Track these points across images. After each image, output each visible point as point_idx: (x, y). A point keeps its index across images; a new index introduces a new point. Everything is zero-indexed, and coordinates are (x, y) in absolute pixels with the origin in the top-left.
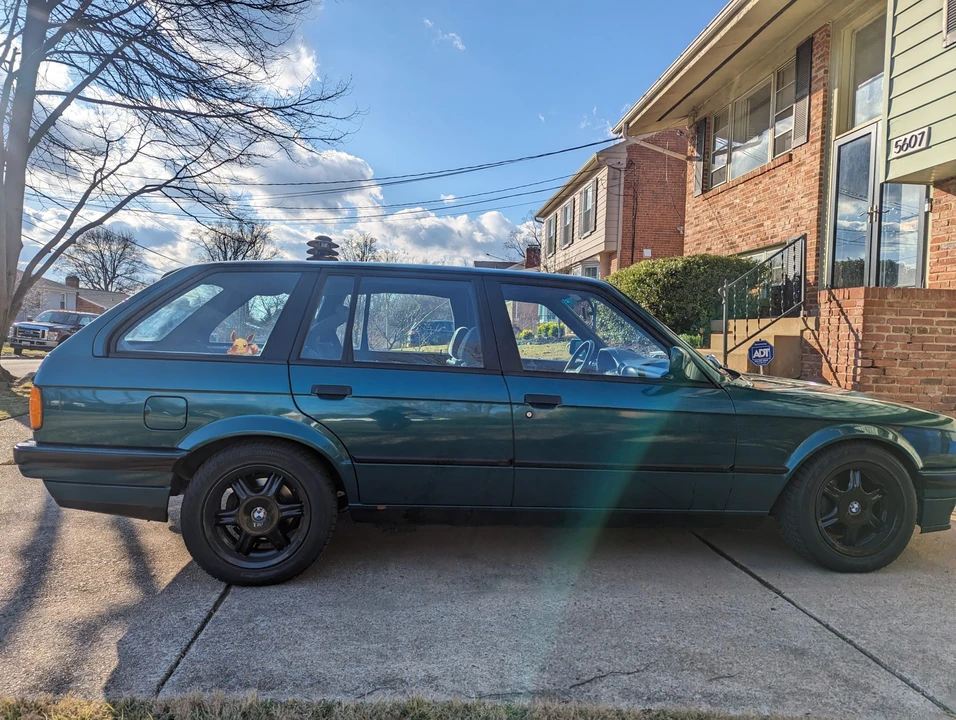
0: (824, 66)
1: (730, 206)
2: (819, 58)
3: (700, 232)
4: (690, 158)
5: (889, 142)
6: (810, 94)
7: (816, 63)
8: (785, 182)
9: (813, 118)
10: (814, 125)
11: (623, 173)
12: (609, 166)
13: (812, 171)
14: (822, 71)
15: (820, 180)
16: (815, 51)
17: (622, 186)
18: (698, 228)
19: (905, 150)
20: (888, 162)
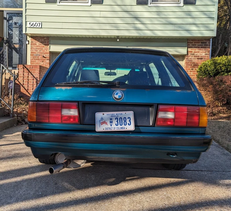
5: (26, 22)
19: (33, 26)
20: (26, 28)
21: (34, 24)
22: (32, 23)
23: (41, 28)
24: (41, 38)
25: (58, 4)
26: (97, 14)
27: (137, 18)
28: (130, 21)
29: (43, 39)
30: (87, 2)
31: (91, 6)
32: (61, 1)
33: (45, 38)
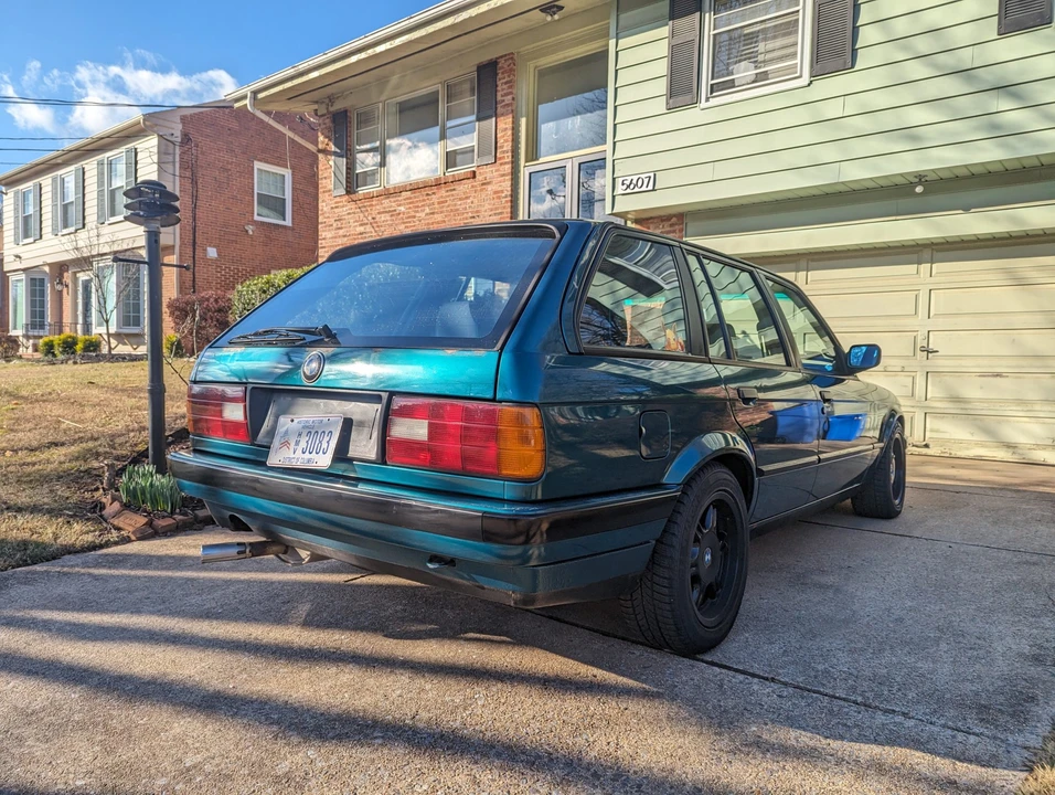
0: (511, 93)
1: (392, 213)
2: (506, 83)
3: (345, 236)
4: (325, 152)
5: (614, 179)
6: (496, 116)
7: (502, 88)
8: (467, 198)
9: (500, 141)
10: (502, 147)
11: (177, 148)
12: (160, 136)
13: (502, 192)
14: (510, 97)
15: (511, 201)
16: (500, 76)
17: (177, 165)
18: (341, 232)
19: (632, 188)
20: (614, 197)
21: (634, 182)
22: (629, 178)
23: (654, 190)
24: (662, 221)
25: (703, 104)
26: (832, 109)
27: (1004, 89)
28: (968, 105)
29: (667, 224)
30: (798, 75)
31: (809, 85)
32: (711, 93)
33: (674, 220)
